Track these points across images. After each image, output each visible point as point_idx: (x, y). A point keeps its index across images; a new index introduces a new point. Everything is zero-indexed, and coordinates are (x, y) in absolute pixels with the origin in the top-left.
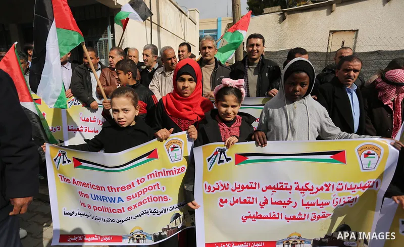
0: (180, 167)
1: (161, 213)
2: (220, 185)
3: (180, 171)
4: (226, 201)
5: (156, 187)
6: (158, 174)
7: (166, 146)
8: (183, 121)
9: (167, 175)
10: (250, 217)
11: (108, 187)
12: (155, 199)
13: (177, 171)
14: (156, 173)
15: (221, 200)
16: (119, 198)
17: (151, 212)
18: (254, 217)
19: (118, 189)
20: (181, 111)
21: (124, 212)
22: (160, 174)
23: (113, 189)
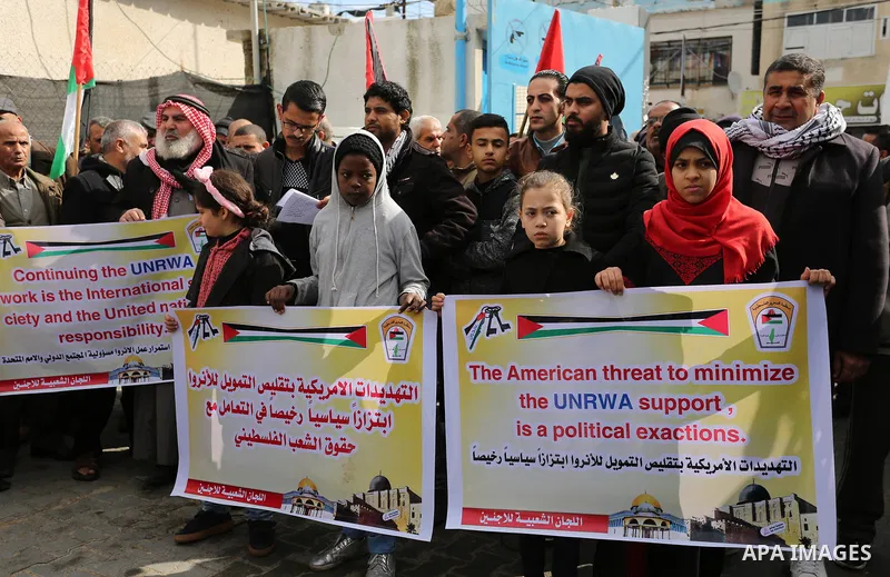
0: (782, 367)
1: (716, 469)
3: (780, 375)
5: (713, 404)
6: (722, 373)
7: (753, 308)
9: (745, 379)
10: (245, 438)
12: (706, 435)
13: (771, 374)
14: (717, 371)
15: (209, 404)
16: (625, 396)
17: (690, 466)
18: (250, 439)
19: (625, 372)
21: (628, 437)
22: (728, 373)
23: (616, 373)
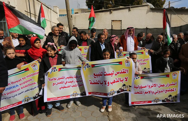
1: (34, 89)
2: (53, 78)
4: (55, 84)
5: (31, 80)
6: (30, 76)
7: (31, 66)
8: (35, 57)
9: (34, 75)
10: (62, 88)
11: (11, 83)
12: (31, 84)
13: (37, 73)
15: (54, 84)
16: (17, 85)
17: (30, 89)
18: (63, 88)
19: (15, 82)
20: (34, 54)
23: (14, 83)
